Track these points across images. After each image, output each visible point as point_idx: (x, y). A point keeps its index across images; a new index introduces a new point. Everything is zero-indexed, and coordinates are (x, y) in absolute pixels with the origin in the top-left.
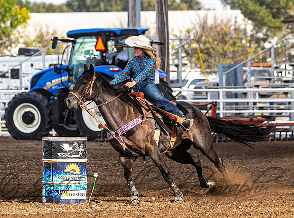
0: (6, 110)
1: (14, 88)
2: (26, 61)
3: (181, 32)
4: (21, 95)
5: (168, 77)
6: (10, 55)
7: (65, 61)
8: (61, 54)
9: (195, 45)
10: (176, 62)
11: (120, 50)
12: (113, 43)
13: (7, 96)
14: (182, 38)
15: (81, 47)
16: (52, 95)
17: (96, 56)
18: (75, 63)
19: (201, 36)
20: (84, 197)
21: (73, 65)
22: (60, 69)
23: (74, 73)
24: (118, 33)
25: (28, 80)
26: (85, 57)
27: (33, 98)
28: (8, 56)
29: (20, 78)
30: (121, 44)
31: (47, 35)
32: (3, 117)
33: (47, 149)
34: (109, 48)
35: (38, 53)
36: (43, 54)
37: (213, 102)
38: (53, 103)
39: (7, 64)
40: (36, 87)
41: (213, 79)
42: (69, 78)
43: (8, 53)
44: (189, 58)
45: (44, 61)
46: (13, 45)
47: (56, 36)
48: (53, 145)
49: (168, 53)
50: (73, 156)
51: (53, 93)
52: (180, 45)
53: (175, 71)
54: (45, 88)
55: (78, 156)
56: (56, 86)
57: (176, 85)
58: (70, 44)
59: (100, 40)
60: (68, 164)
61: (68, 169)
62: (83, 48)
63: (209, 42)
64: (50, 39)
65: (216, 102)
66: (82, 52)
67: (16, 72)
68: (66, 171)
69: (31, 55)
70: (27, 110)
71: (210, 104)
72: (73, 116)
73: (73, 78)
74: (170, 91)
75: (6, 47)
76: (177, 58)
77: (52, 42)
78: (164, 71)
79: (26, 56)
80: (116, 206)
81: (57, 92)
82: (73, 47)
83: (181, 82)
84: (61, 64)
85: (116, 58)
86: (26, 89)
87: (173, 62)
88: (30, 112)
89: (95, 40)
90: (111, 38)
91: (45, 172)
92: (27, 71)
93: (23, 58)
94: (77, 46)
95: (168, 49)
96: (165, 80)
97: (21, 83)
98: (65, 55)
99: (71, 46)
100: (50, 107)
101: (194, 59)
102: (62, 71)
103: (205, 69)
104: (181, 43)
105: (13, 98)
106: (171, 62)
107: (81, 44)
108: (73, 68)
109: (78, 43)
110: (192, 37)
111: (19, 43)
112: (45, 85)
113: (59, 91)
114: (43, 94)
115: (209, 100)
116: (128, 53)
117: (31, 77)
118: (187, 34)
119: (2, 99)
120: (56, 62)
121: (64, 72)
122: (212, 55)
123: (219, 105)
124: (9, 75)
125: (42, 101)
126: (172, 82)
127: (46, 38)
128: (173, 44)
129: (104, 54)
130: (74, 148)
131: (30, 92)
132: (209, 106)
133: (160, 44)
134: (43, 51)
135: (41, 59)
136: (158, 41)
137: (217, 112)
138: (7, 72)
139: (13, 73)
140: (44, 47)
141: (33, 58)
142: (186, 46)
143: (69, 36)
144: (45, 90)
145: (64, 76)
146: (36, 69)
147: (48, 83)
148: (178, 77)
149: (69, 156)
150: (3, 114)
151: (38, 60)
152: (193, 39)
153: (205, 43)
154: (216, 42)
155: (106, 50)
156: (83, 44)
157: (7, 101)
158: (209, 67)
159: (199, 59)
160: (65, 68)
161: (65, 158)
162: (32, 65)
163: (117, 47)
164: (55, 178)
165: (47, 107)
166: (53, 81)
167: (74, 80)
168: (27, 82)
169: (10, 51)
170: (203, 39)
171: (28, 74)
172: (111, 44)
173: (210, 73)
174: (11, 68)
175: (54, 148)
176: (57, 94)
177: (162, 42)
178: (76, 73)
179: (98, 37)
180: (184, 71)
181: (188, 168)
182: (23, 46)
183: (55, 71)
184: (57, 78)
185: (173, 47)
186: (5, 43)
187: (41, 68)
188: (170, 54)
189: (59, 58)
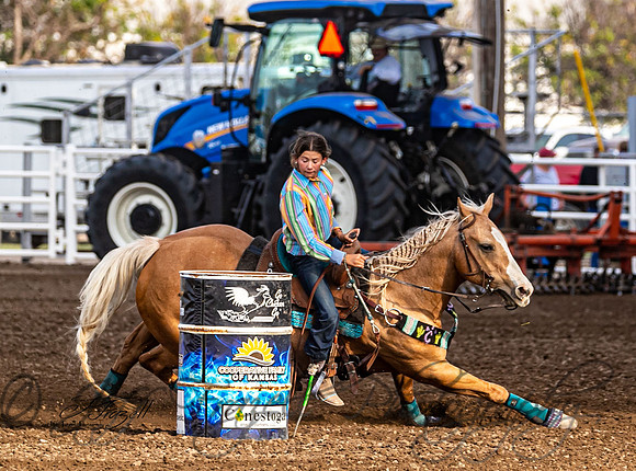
0: (89, 198)
1: (111, 144)
2: (143, 76)
3: (535, 13)
4: (128, 161)
5: (500, 127)
6: (104, 60)
7: (241, 79)
8: (231, 61)
9: (569, 48)
10: (522, 88)
11: (381, 54)
12: (364, 36)
13: (93, 163)
14: (538, 30)
15: (283, 44)
16: (207, 164)
17: (320, 70)
18: (265, 84)
19: (586, 26)
20: (283, 424)
21: (263, 90)
22: (230, 100)
23: (264, 109)
24: (377, 12)
25: (148, 126)
26: (292, 70)
27: (159, 171)
28: (98, 61)
29: (128, 119)
30: (384, 40)
31: (197, 13)
32: (82, 216)
33: (193, 299)
34: (355, 50)
35: (174, 57)
36: (187, 59)
37: (613, 193)
38: (209, 185)
39: (95, 83)
40: (168, 143)
41: (615, 135)
42: (250, 123)
43: (97, 55)
44: (556, 80)
45: (188, 78)
46: (112, 36)
47: (220, 15)
48: (206, 289)
49: (503, 65)
50: (256, 319)
51: (209, 159)
52: (533, 48)
53: (518, 112)
54: (190, 146)
55: (270, 319)
56: (218, 143)
57: (521, 147)
58: (256, 36)
59: (331, 29)
60: (244, 338)
61: (244, 351)
62: (288, 47)
63: (606, 42)
64: (206, 22)
65: (620, 193)
66: (284, 58)
67: (116, 103)
68: (237, 357)
69: (155, 63)
70: (144, 199)
71: (606, 196)
72: (259, 217)
73: (260, 123)
74: (506, 163)
75: (94, 41)
76: (525, 78)
77: (209, 30)
78: (491, 110)
79: (144, 63)
80: (361, 448)
81: (219, 157)
82: (263, 45)
83: (532, 140)
84: (232, 88)
85: (371, 75)
86: (142, 146)
87: (515, 88)
88: (149, 206)
89: (318, 28)
90: (361, 24)
91: (185, 359)
92: (145, 101)
93: (135, 68)
94: (273, 42)
95: (503, 56)
96: (493, 133)
97: (129, 133)
98: (242, 64)
99: (258, 43)
100: (200, 195)
101: (566, 83)
102: (234, 104)
103: (596, 108)
104: (535, 41)
105: (109, 169)
106: (508, 89)
107: (283, 37)
108: (260, 97)
109: (276, 34)
110: (564, 28)
111: (126, 30)
112: (190, 138)
113: (227, 154)
114: (184, 162)
115: (603, 188)
116: (402, 63)
117: (153, 117)
118: (552, 19)
119: (82, 170)
120: (217, 82)
121: (237, 107)
122: (614, 74)
123: (628, 199)
124: (99, 110)
125: (180, 178)
126: (511, 139)
127: (196, 19)
128: (516, 44)
129: (341, 65)
130: (260, 299)
131: (152, 154)
132: (602, 202)
133: (482, 42)
134: (187, 53)
135: (181, 73)
136: (477, 34)
137: (623, 217)
138: (95, 104)
139: (111, 106)
140: (189, 41)
141: (162, 70)
142: (549, 50)
143: (253, 16)
144: (189, 151)
145: (238, 116)
146: (169, 98)
147: (198, 134)
148: (525, 125)
149: (248, 320)
150: (81, 209)
151: (173, 76)
152: (567, 33)
153: (595, 43)
154: (623, 42)
155: (345, 55)
156: (287, 38)
157: (93, 177)
158: (605, 104)
159: (578, 83)
160: (240, 96)
161: (237, 325)
162: (158, 88)
163: (374, 46)
164: (210, 375)
165: (193, 193)
166: (211, 129)
167: (262, 127)
168: (143, 129)
169: (102, 50)
170: (592, 32)
171: (147, 110)
172: (358, 38)
173: (608, 119)
174: (105, 92)
175: (209, 297)
176: (220, 162)
177: (489, 37)
178: (268, 109)
179: (326, 20)
180: (542, 112)
181: (545, 358)
182: (137, 39)
183: (216, 105)
184: (219, 122)
185: (515, 52)
186: (90, 29)
187: (182, 95)
188: (508, 68)
189: (226, 73)
